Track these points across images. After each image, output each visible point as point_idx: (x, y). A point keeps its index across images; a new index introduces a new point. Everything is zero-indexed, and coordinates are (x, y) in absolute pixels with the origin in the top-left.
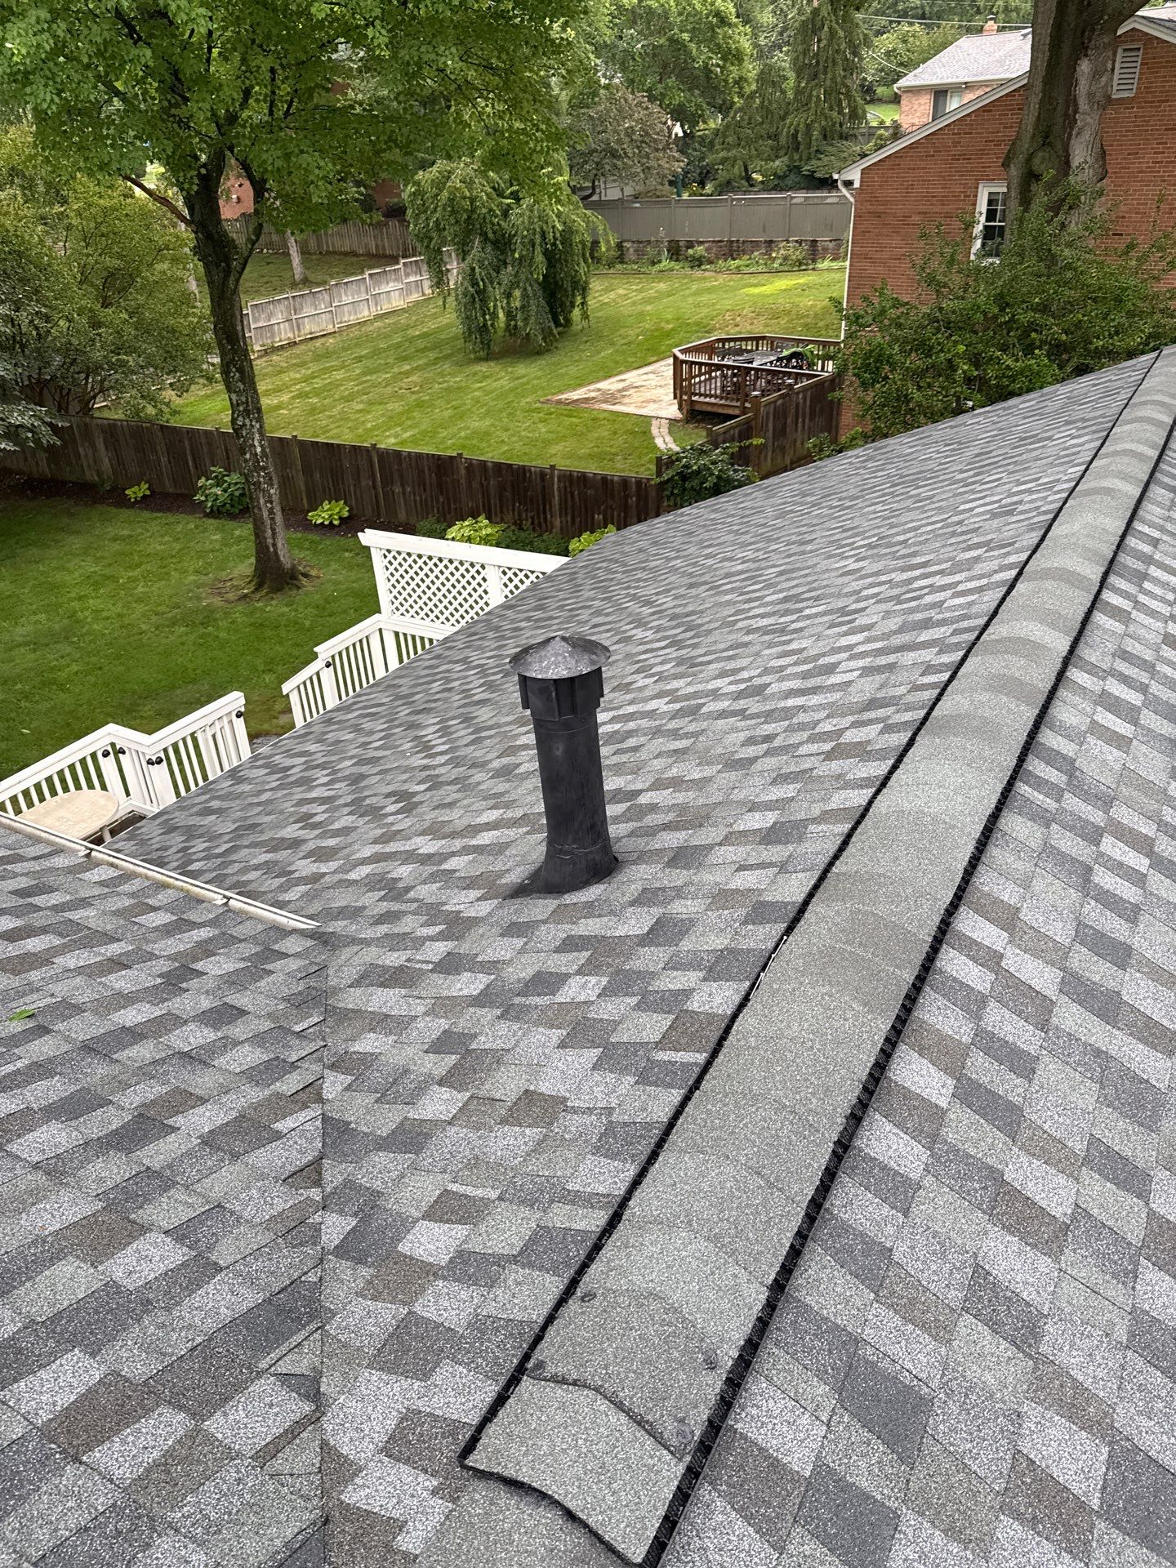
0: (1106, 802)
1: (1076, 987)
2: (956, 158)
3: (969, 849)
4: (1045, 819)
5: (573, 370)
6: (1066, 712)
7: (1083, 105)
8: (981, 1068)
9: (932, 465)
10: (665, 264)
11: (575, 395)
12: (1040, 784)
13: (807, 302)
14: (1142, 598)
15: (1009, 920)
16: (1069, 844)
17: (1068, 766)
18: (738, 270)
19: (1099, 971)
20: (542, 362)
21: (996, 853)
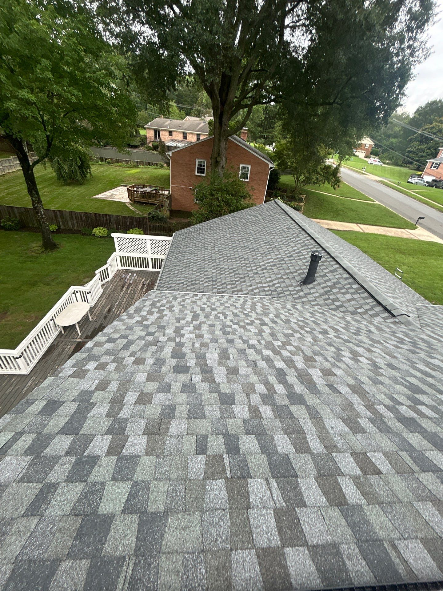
2: (191, 153)
5: (94, 190)
10: (100, 163)
11: (100, 196)
13: (144, 176)
18: (120, 166)
20: (83, 187)
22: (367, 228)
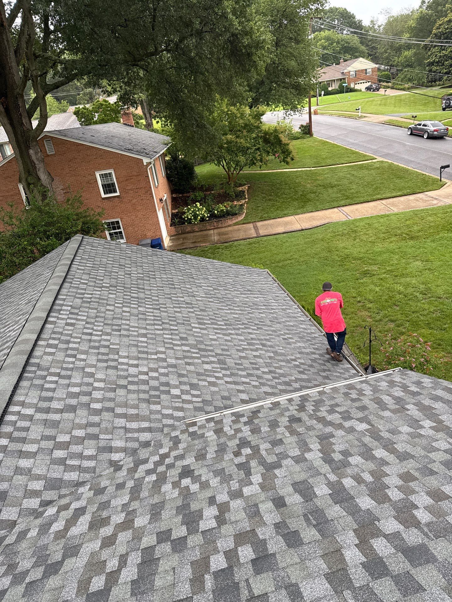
0: (48, 369)
1: (39, 410)
2: (6, 178)
3: (10, 393)
4: (31, 379)
6: (38, 352)
7: (36, 162)
8: (16, 434)
9: (15, 289)
12: (30, 372)
14: (60, 316)
15: (23, 404)
16: (37, 382)
17: (38, 365)
19: (45, 405)
21: (18, 391)
22: (357, 210)
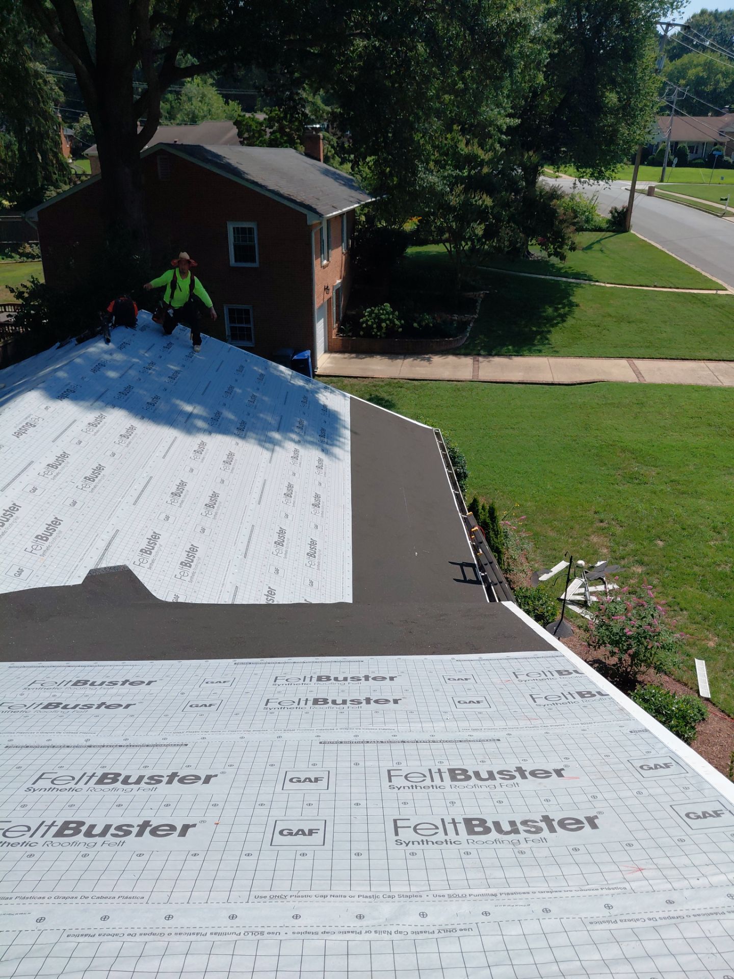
22: (659, 369)
